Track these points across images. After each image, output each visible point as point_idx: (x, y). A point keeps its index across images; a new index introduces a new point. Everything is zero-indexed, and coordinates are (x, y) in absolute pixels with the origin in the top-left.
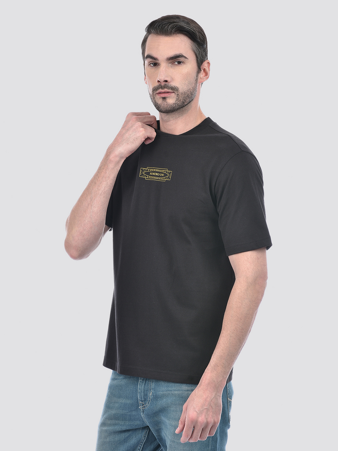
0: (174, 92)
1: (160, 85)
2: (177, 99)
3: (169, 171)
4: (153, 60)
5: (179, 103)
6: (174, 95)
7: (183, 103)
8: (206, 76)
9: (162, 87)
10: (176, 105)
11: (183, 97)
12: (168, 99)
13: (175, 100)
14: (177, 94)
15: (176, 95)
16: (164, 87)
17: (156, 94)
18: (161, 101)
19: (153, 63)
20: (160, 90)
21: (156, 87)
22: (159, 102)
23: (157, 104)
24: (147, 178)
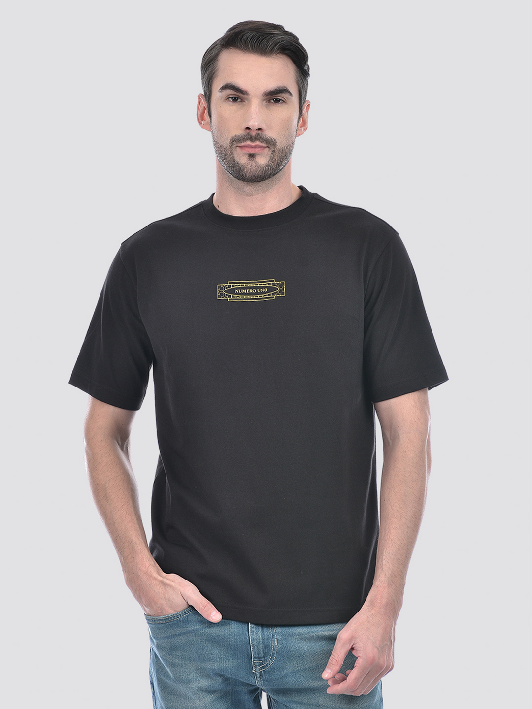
0: (268, 147)
1: (248, 134)
2: (272, 158)
3: (278, 282)
4: (236, 93)
5: (273, 164)
6: (267, 151)
7: (278, 165)
8: (304, 126)
9: (252, 139)
10: (270, 168)
11: (280, 157)
12: (259, 157)
13: (268, 160)
14: (273, 150)
15: (271, 150)
16: (255, 139)
17: (238, 148)
18: (246, 159)
19: (232, 98)
20: (248, 143)
21: (239, 136)
22: (241, 161)
23: (238, 163)
24: (230, 298)
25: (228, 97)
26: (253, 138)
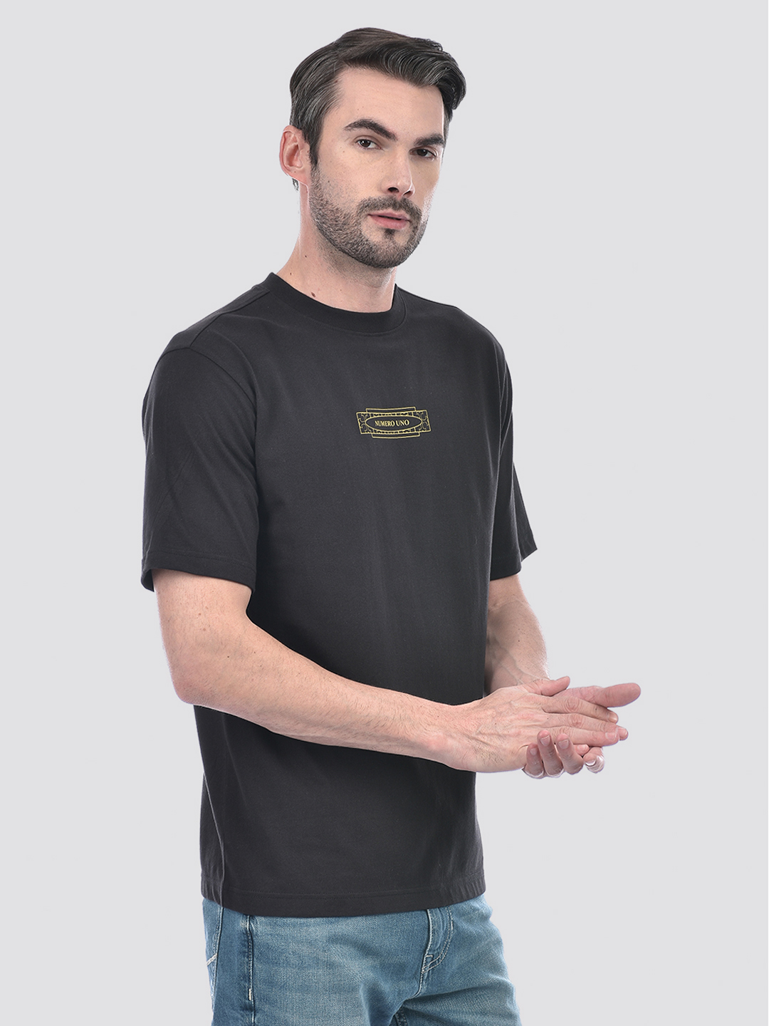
0: (410, 220)
1: (391, 198)
2: (411, 238)
3: (420, 411)
4: (374, 135)
5: (411, 246)
6: (408, 227)
9: (395, 205)
10: (408, 251)
11: (419, 235)
12: (397, 235)
13: (407, 240)
14: (415, 225)
15: (412, 227)
16: (400, 206)
17: (369, 217)
18: (380, 236)
19: (361, 141)
20: (390, 211)
21: (375, 200)
22: (372, 237)
23: (367, 241)
24: (375, 433)
25: (358, 139)
26: (398, 205)
